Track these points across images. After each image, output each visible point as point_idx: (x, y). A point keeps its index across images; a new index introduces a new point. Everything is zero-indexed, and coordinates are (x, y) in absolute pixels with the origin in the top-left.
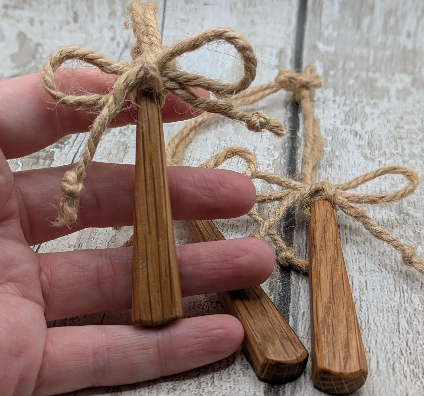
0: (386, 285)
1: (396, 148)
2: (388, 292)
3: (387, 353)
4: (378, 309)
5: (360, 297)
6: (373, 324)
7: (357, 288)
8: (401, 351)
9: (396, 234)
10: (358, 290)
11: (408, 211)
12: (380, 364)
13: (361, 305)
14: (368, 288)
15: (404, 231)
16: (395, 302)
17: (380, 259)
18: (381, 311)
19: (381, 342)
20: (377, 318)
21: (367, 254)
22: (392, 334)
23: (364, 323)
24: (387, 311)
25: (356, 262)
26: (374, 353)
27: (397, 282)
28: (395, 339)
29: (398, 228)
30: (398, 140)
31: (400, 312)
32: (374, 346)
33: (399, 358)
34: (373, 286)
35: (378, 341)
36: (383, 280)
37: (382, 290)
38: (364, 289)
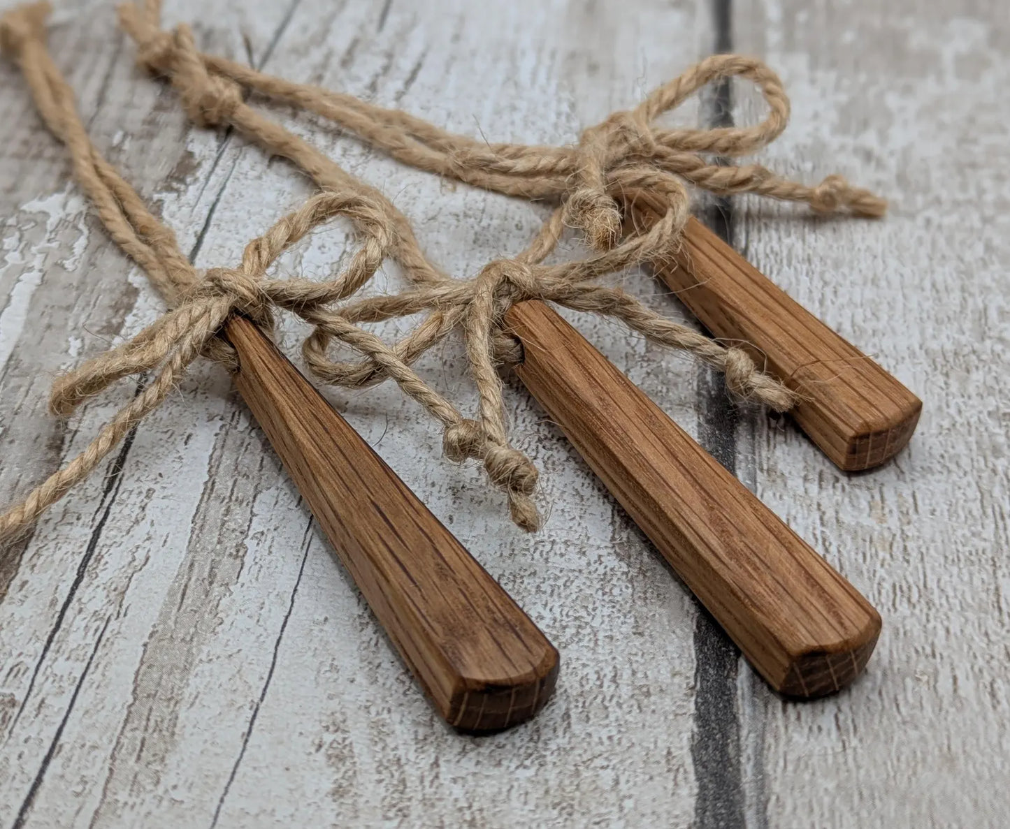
0: (961, 502)
1: (964, 187)
2: (966, 517)
3: (975, 657)
4: (946, 557)
5: (903, 531)
6: (936, 591)
9: (977, 387)
10: (896, 514)
11: (1001, 332)
12: (960, 682)
13: (905, 548)
14: (920, 510)
15: (996, 378)
16: (985, 540)
17: (944, 442)
18: (953, 561)
19: (959, 633)
20: (946, 578)
22: (983, 615)
23: (915, 590)
24: (969, 563)
26: (946, 659)
27: (987, 496)
28: (991, 625)
29: (981, 372)
30: (968, 171)
31: (998, 565)
32: (944, 642)
33: (1003, 669)
34: (931, 504)
35: (952, 631)
36: (953, 490)
37: (952, 513)
38: (911, 511)
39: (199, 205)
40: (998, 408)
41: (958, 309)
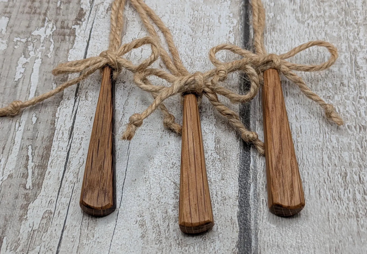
0: (314, 128)
2: (315, 134)
3: (315, 182)
4: (309, 148)
5: (297, 139)
6: (306, 160)
7: (295, 132)
8: (324, 180)
9: (320, 87)
10: (295, 134)
12: (311, 191)
13: (297, 145)
14: (302, 132)
15: (326, 83)
16: (320, 141)
18: (311, 149)
19: (311, 174)
20: (308, 155)
21: (301, 104)
22: (318, 167)
23: (300, 160)
24: (315, 150)
25: (294, 111)
26: (307, 183)
27: (321, 126)
28: (320, 171)
29: (322, 82)
30: (321, 4)
31: (323, 150)
32: (307, 177)
33: (323, 186)
34: (305, 130)
35: (309, 173)
36: (312, 124)
37: (311, 133)
38: (300, 133)
39: (87, 30)
40: (326, 94)
41: (316, 58)
